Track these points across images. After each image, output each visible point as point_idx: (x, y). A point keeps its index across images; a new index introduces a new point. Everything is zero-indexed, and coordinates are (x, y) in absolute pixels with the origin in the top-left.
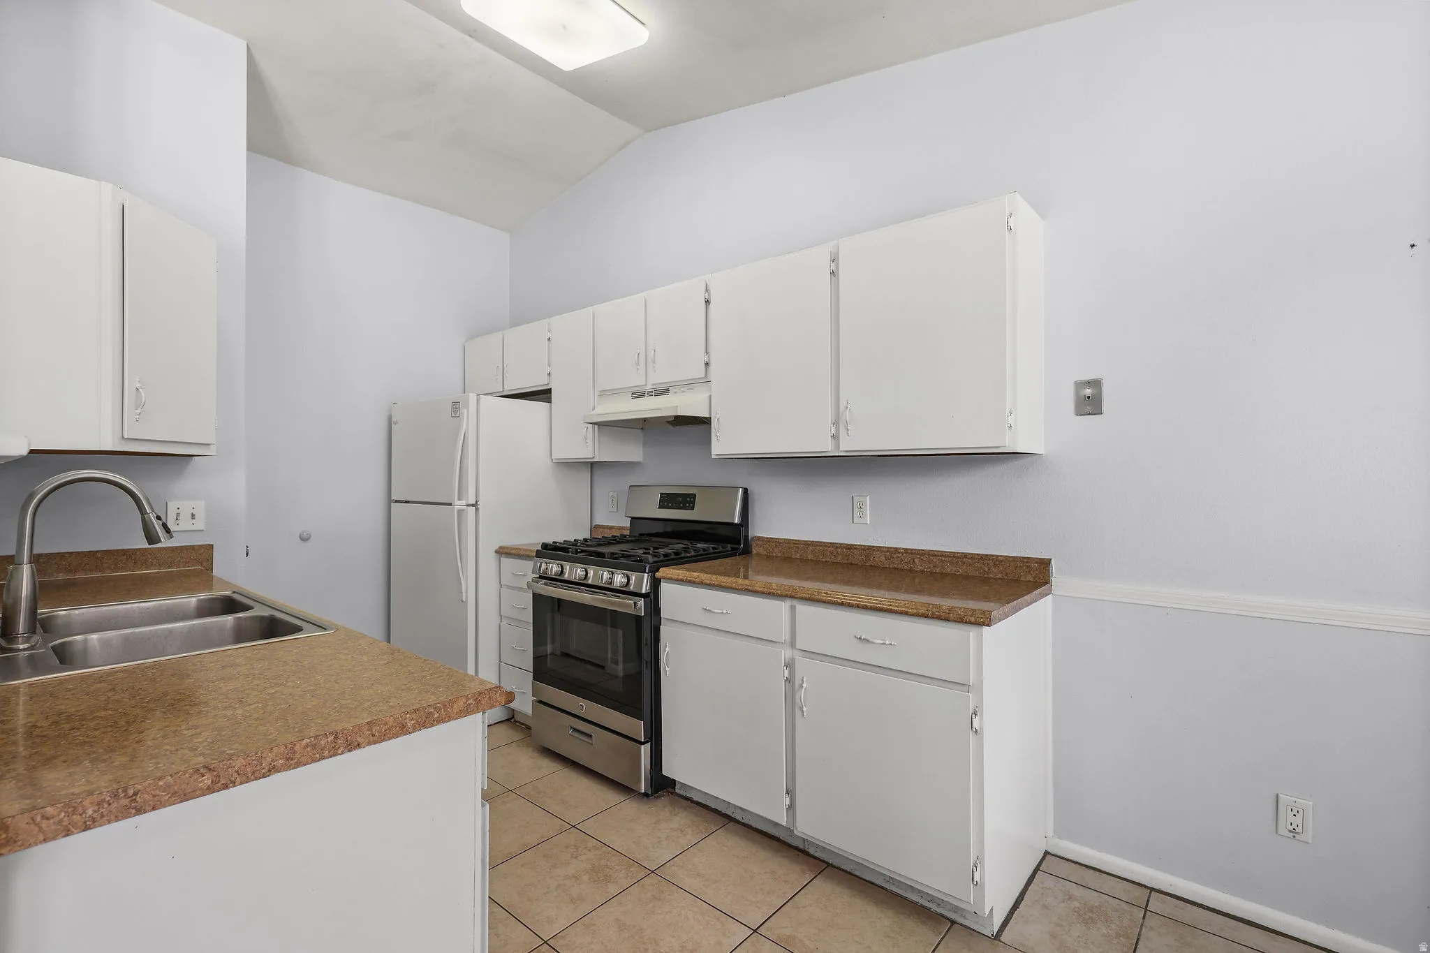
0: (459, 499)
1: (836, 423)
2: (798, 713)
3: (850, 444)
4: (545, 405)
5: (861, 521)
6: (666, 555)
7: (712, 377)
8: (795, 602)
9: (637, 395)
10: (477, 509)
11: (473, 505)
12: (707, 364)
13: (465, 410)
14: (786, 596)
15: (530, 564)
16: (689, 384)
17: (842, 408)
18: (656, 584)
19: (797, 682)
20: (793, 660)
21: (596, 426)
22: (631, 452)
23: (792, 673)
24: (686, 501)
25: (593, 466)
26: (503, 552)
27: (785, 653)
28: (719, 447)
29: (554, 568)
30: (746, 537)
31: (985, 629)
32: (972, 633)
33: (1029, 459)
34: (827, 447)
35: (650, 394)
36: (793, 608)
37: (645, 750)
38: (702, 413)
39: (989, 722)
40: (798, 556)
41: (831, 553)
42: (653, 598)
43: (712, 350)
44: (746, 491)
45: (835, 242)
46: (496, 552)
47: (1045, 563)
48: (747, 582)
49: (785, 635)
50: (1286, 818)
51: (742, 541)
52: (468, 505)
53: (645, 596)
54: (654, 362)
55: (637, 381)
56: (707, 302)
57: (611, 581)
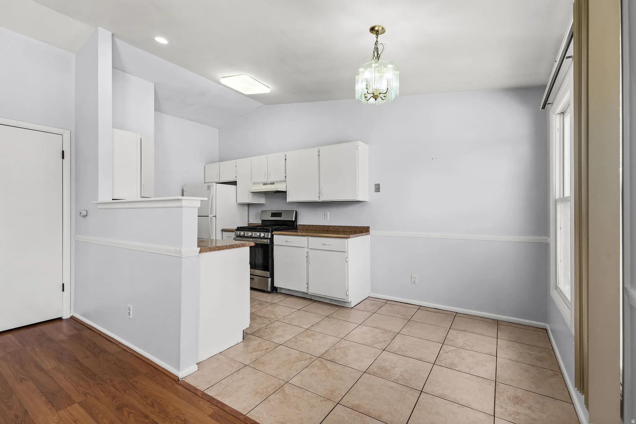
0: (211, 215)
1: (319, 193)
2: (309, 264)
3: (323, 199)
4: (235, 186)
5: (327, 219)
6: (275, 228)
7: (287, 179)
8: (309, 237)
9: (265, 184)
10: (216, 218)
11: (214, 216)
12: (285, 176)
13: (212, 188)
14: (306, 236)
15: (234, 233)
16: (280, 182)
17: (321, 189)
18: (272, 236)
19: (309, 257)
20: (308, 251)
21: (252, 193)
22: (262, 200)
23: (308, 255)
24: (278, 214)
25: (249, 205)
26: (223, 230)
27: (306, 250)
28: (289, 199)
29: (242, 233)
30: (296, 225)
31: (349, 239)
32: (346, 240)
33: (365, 202)
34: (317, 199)
35: (269, 184)
36: (308, 239)
37: (270, 280)
38: (284, 190)
39: (350, 260)
40: (310, 229)
41: (319, 228)
42: (272, 239)
43: (287, 172)
44: (296, 212)
45: (319, 147)
46: (221, 230)
47: (369, 227)
48: (297, 233)
49: (306, 246)
50: (413, 279)
51: (295, 225)
52: (213, 216)
53: (270, 239)
54: (270, 175)
55: (265, 180)
56: (286, 159)
57: (260, 236)
